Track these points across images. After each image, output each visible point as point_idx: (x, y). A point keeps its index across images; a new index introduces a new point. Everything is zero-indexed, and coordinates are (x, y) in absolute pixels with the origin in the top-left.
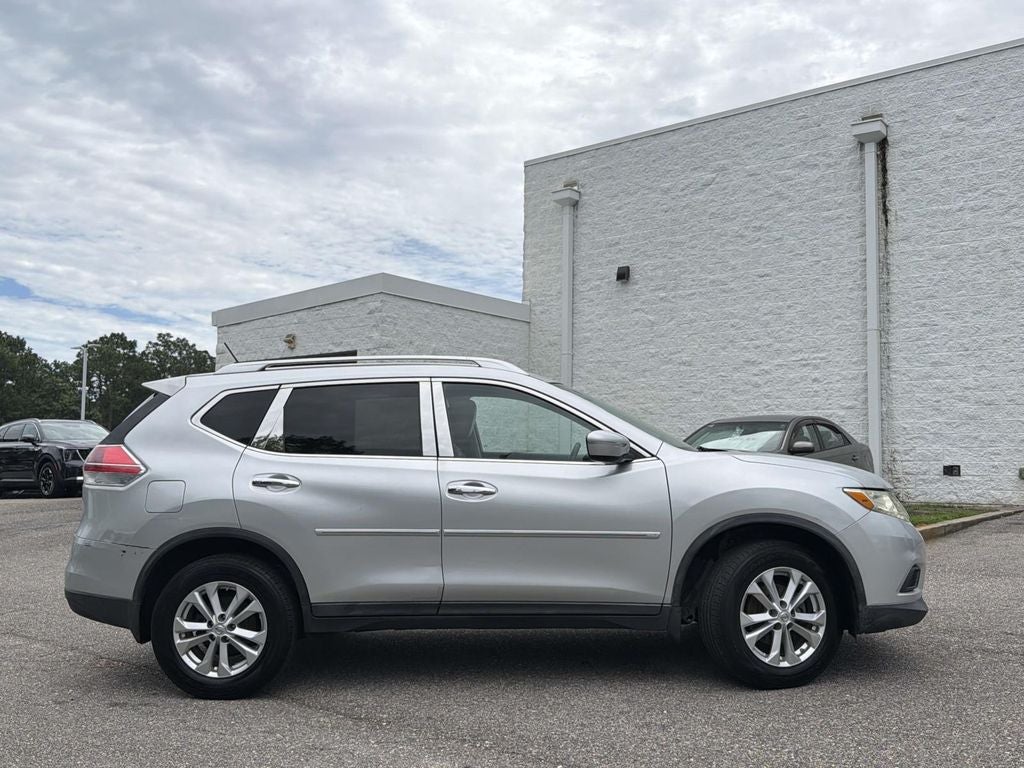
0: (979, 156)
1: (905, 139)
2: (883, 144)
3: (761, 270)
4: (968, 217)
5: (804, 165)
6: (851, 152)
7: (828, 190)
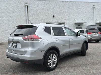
0: (37, 10)
1: (30, 6)
2: (27, 6)
3: (14, 17)
4: (36, 15)
5: (19, 6)
6: (24, 6)
7: (22, 10)
